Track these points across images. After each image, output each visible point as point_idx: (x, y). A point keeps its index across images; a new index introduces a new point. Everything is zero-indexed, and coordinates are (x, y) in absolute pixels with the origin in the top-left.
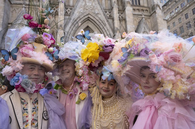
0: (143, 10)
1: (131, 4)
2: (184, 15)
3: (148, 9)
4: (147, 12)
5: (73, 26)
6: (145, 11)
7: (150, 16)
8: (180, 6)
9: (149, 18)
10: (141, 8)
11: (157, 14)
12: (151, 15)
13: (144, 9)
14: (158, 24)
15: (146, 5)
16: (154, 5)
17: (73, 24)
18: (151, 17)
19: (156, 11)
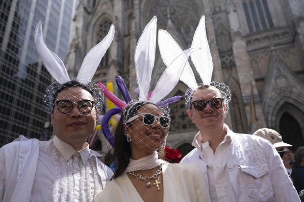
7: (293, 42)
9: (293, 47)
10: (273, 33)
16: (294, 21)
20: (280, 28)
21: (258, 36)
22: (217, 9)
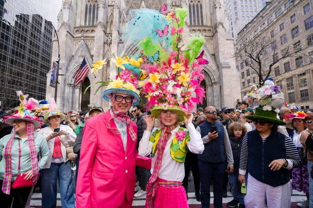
0: (205, 30)
1: (189, 24)
2: (270, 33)
3: (211, 29)
4: (209, 32)
5: (127, 53)
6: (207, 32)
7: (212, 37)
8: (266, 23)
9: (212, 39)
10: (203, 28)
11: (218, 34)
12: (214, 35)
13: (207, 29)
14: (219, 45)
15: (209, 24)
16: (216, 24)
17: (126, 51)
18: (214, 38)
19: (218, 31)
20: (207, 26)
21: (195, 28)
22: (174, 3)
